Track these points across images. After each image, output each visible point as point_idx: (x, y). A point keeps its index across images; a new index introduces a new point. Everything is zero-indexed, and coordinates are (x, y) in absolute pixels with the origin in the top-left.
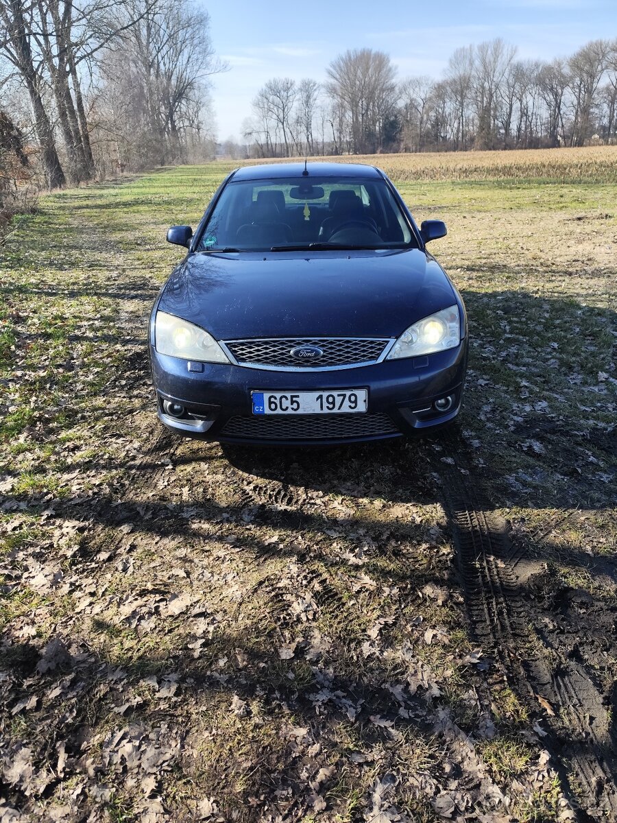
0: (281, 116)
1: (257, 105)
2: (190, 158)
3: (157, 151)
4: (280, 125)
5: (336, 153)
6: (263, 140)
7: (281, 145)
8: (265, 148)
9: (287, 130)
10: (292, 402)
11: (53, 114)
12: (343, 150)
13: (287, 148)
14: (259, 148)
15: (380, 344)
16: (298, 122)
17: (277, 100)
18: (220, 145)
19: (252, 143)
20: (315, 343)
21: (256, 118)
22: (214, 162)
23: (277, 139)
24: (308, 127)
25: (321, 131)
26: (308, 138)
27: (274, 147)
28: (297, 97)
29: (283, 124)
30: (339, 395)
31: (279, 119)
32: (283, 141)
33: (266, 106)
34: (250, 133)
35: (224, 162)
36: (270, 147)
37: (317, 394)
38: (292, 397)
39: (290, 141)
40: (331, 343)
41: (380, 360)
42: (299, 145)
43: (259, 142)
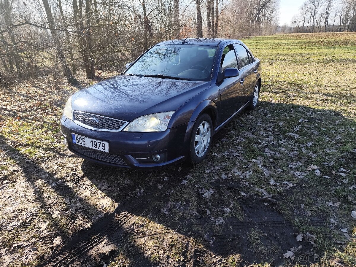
0: (313, 14)
1: (301, 9)
2: (263, 33)
3: (248, 30)
4: (312, 18)
5: (340, 31)
6: (301, 25)
7: (310, 27)
8: (302, 28)
9: (315, 20)
10: (83, 141)
11: (204, 16)
12: (344, 30)
13: (313, 28)
14: (298, 29)
15: (122, 123)
16: (322, 16)
17: (312, 6)
18: (279, 27)
19: (295, 26)
20: (97, 117)
21: (300, 14)
22: (274, 35)
23: (309, 24)
24: (327, 19)
25: (333, 20)
26: (325, 24)
27: (306, 28)
28: (324, 4)
29: (313, 17)
30: (98, 142)
31: (311, 15)
32: (312, 25)
33: (306, 9)
34: (295, 22)
35: (279, 35)
36: (304, 28)
37: (91, 140)
38: (83, 139)
39: (315, 25)
40: (103, 118)
41: (120, 130)
42: (320, 27)
43: (299, 26)
